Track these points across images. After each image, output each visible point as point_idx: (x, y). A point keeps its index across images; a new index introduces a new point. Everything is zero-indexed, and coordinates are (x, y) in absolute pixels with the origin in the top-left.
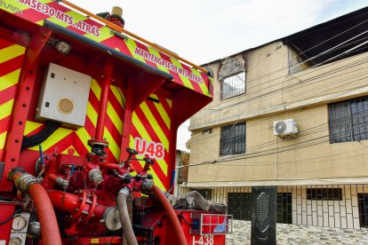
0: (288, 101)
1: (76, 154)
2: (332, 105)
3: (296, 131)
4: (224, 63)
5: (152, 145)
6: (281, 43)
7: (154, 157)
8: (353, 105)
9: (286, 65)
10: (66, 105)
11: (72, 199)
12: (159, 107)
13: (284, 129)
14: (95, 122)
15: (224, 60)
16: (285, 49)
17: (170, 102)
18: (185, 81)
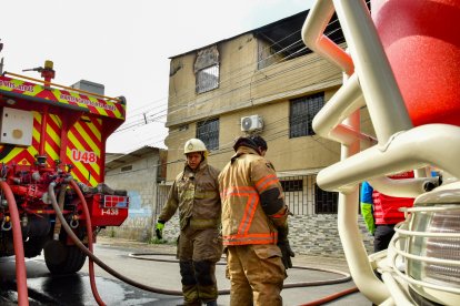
0: (255, 97)
1: (28, 164)
2: (293, 101)
3: (260, 126)
4: (200, 54)
5: (86, 154)
6: (251, 36)
7: (88, 162)
9: (256, 59)
10: (18, 134)
11: (23, 189)
12: (91, 126)
13: (250, 125)
14: (38, 139)
15: (199, 50)
16: (254, 42)
17: (100, 121)
18: (102, 111)
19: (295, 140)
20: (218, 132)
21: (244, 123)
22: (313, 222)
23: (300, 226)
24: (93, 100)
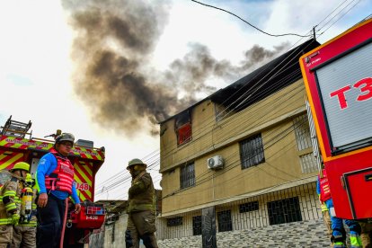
3: (221, 163)
5: (82, 185)
6: (210, 101)
7: (84, 189)
13: (213, 163)
17: (92, 164)
18: (89, 156)
19: (245, 170)
20: (194, 172)
21: (209, 162)
22: (264, 232)
23: (256, 236)
24: (83, 150)
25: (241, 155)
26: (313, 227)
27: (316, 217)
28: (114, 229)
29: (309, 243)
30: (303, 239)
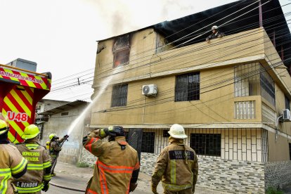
0: (153, 72)
2: (178, 76)
3: (155, 92)
5: (19, 115)
6: (152, 30)
7: (20, 120)
8: (190, 77)
9: (154, 46)
12: (25, 93)
13: (148, 91)
16: (154, 35)
17: (32, 90)
19: (178, 103)
20: (127, 94)
21: (144, 89)
24: (24, 75)
25: (176, 88)
26: (235, 166)
27: (240, 159)
28: (42, 129)
29: (229, 179)
30: (224, 175)
